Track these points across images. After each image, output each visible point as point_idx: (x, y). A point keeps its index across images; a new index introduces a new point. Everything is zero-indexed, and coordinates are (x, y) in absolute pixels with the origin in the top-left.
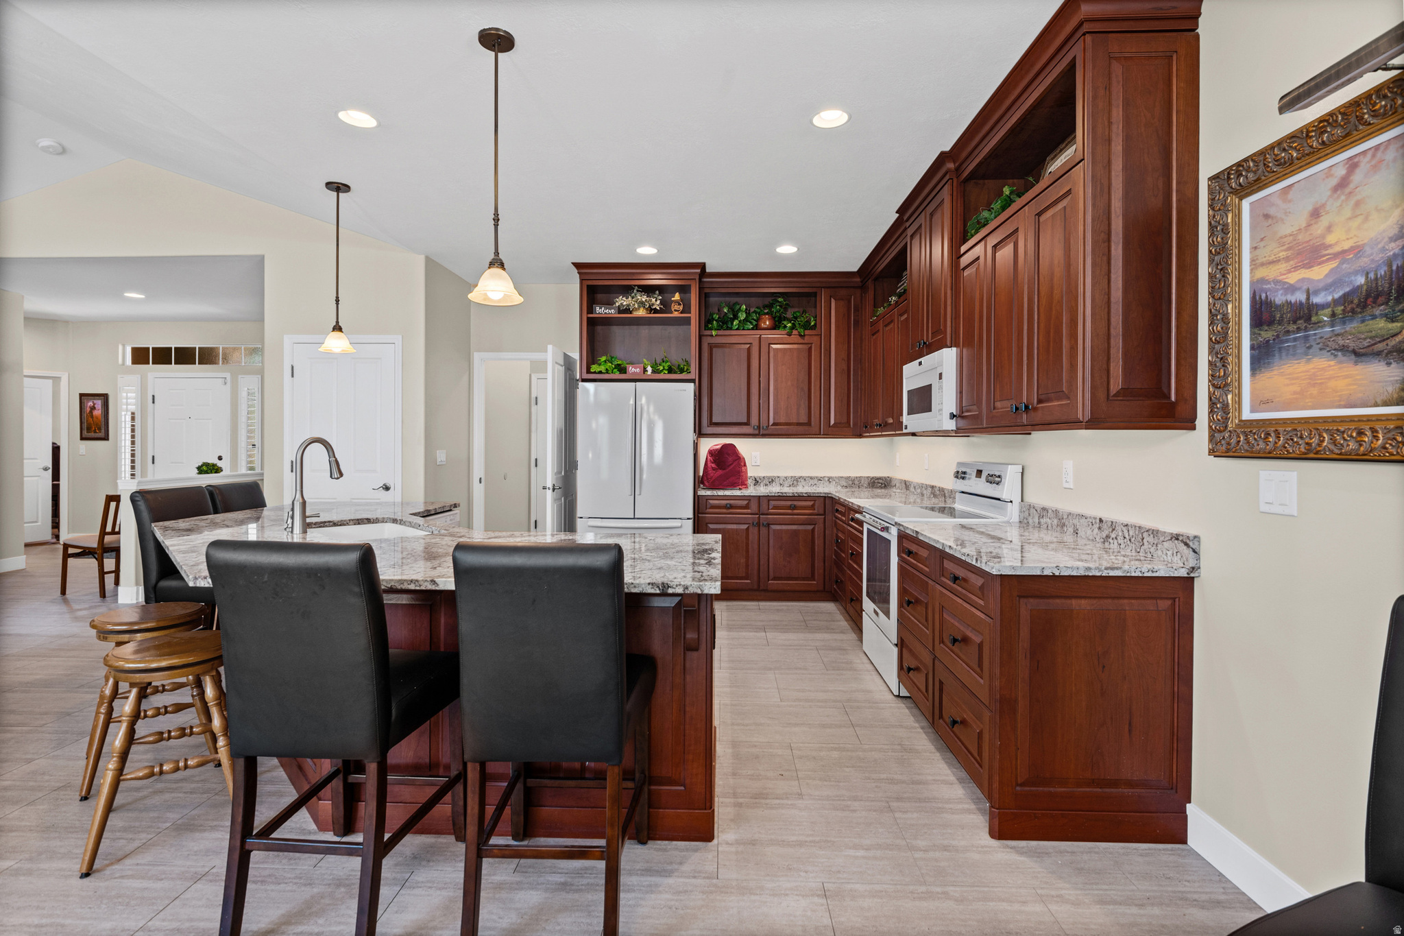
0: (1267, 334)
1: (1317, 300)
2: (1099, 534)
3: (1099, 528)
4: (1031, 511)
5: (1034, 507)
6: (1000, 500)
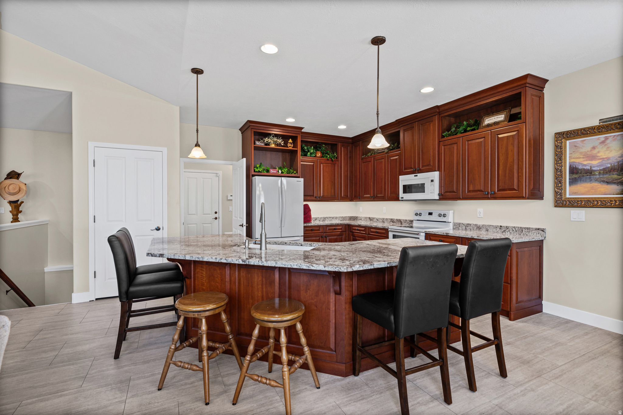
0: (575, 176)
1: (594, 169)
2: (500, 230)
3: (500, 229)
4: (461, 225)
5: (462, 224)
6: (445, 222)
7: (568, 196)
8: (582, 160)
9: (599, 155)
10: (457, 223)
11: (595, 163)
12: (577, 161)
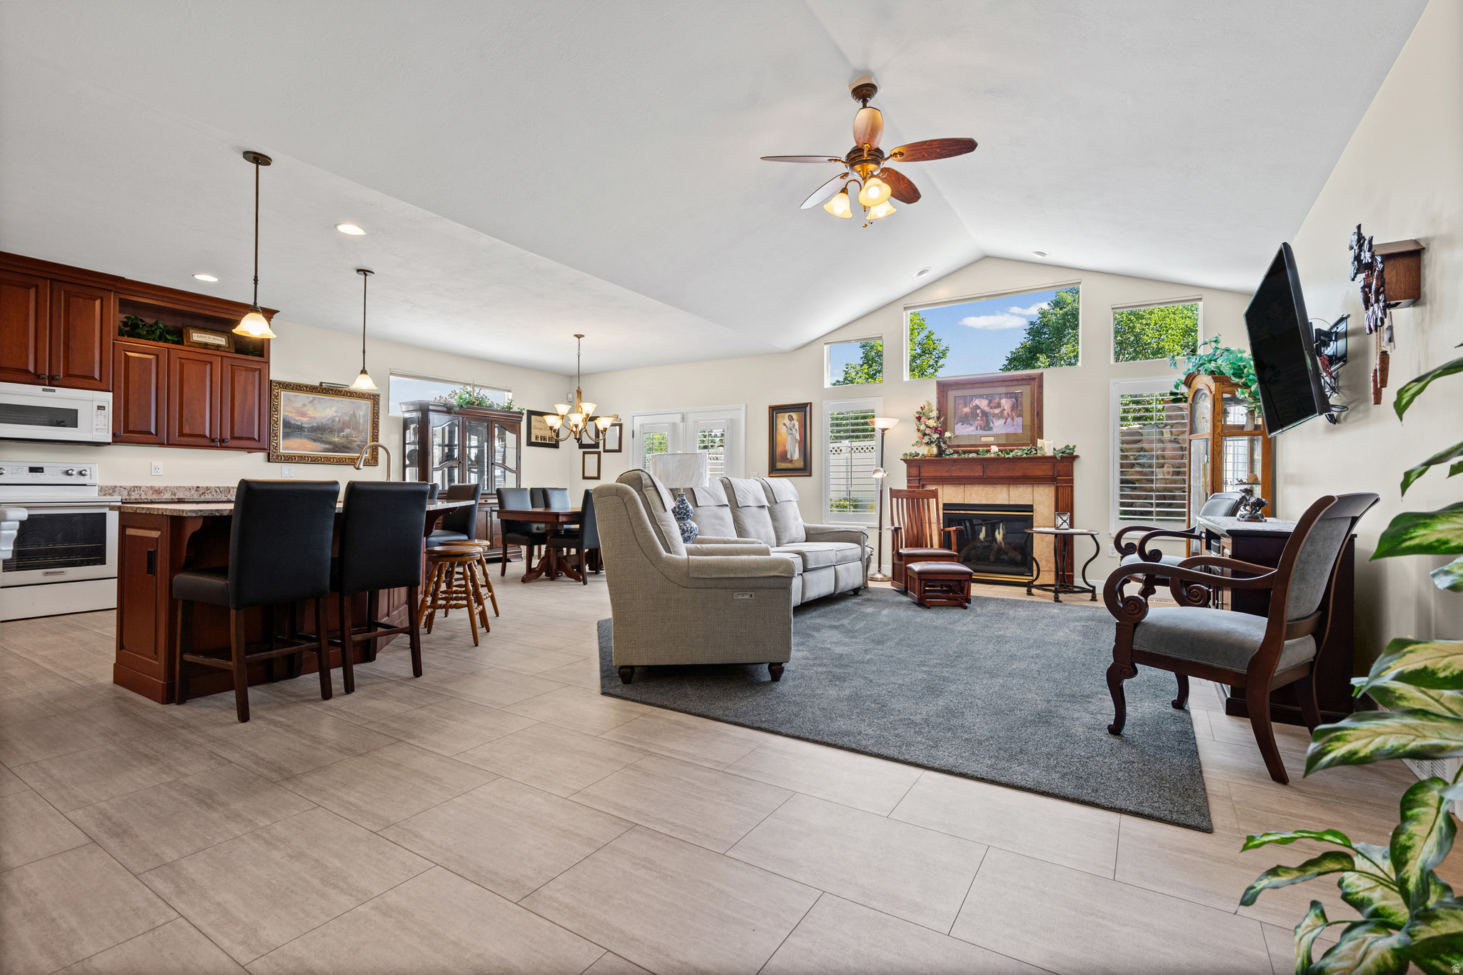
0: (288, 430)
1: (304, 426)
2: (196, 493)
3: (196, 490)
4: (117, 490)
5: (121, 487)
6: (85, 485)
7: (281, 451)
8: (294, 414)
9: (308, 413)
10: (107, 487)
11: (305, 420)
12: (290, 415)
